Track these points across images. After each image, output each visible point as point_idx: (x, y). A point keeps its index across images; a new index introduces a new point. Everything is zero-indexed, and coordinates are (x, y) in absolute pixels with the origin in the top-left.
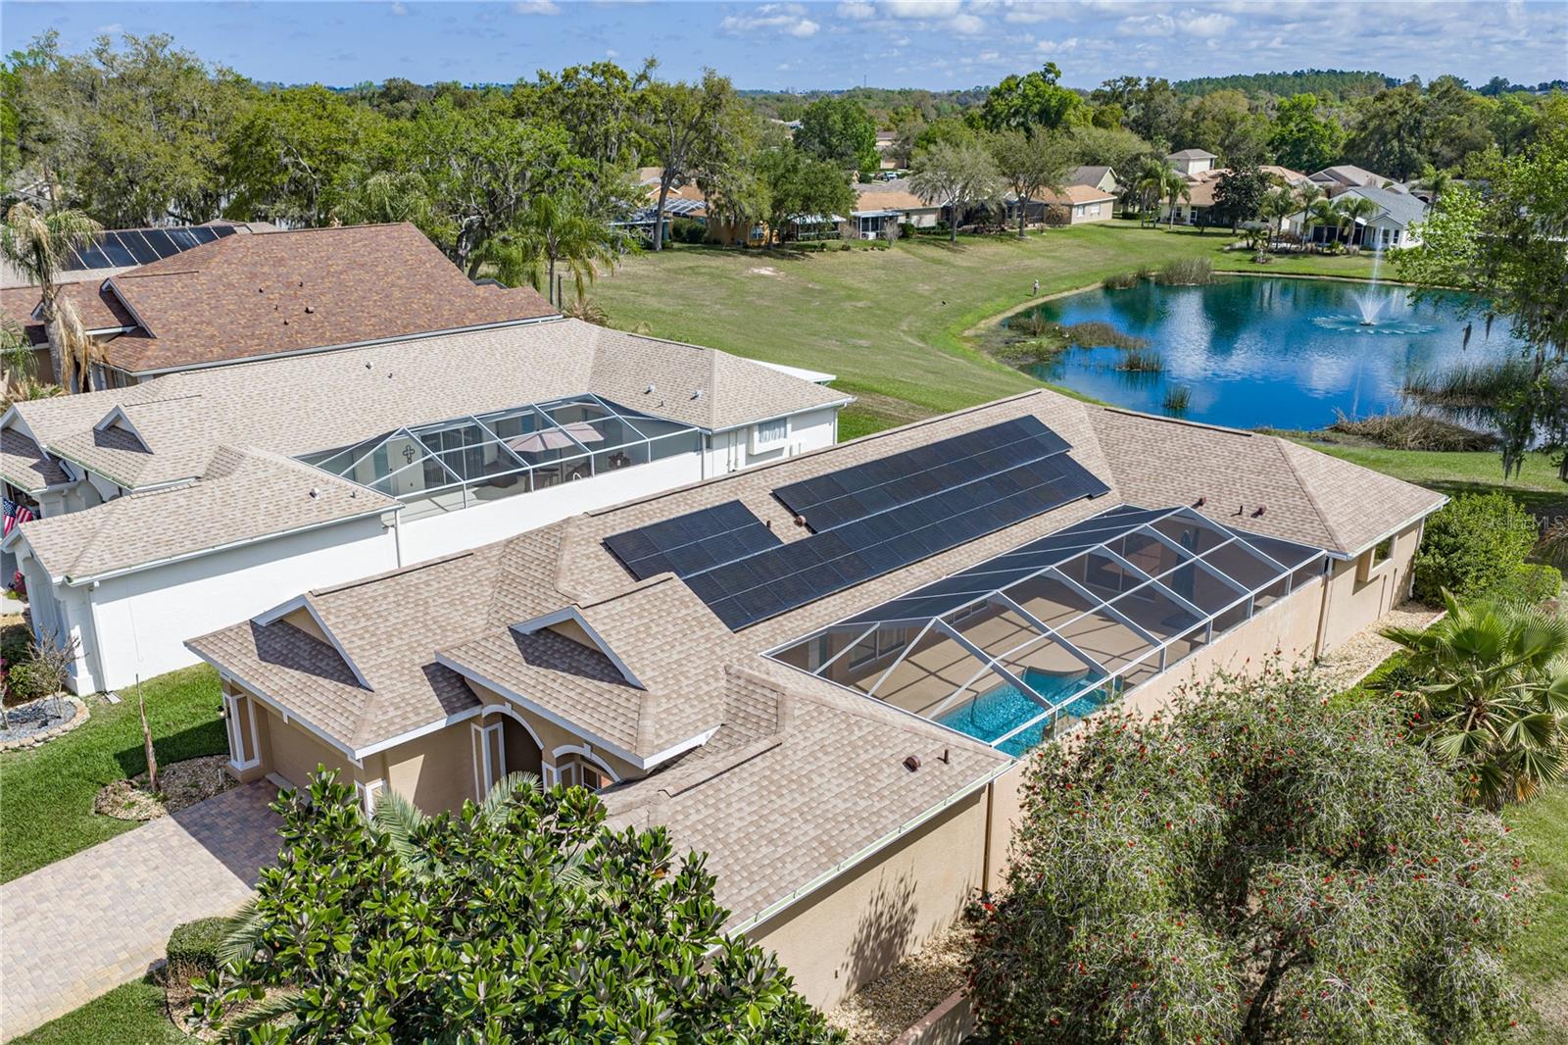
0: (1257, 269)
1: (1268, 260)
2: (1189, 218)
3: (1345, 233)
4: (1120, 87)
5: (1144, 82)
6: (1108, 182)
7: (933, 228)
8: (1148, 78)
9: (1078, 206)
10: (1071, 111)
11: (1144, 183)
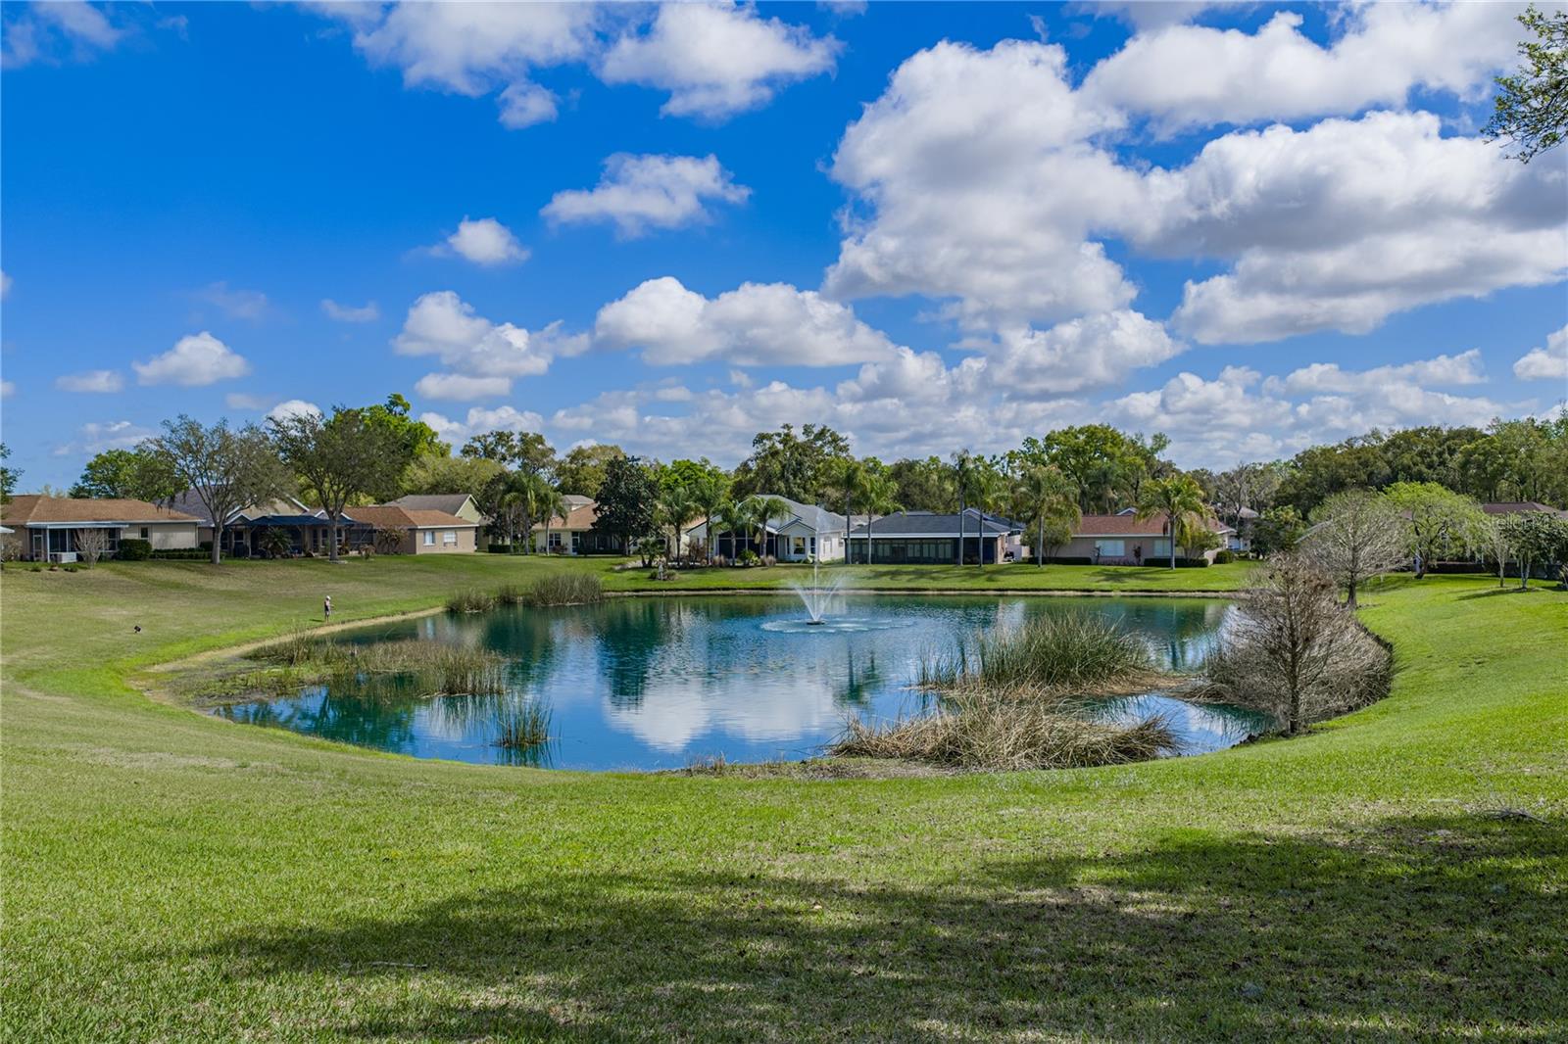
0: (658, 586)
1: (669, 576)
2: (570, 547)
3: (757, 541)
4: (491, 443)
5: (516, 438)
6: (469, 514)
7: (191, 550)
8: (521, 433)
9: (424, 530)
10: (423, 445)
11: (508, 497)
